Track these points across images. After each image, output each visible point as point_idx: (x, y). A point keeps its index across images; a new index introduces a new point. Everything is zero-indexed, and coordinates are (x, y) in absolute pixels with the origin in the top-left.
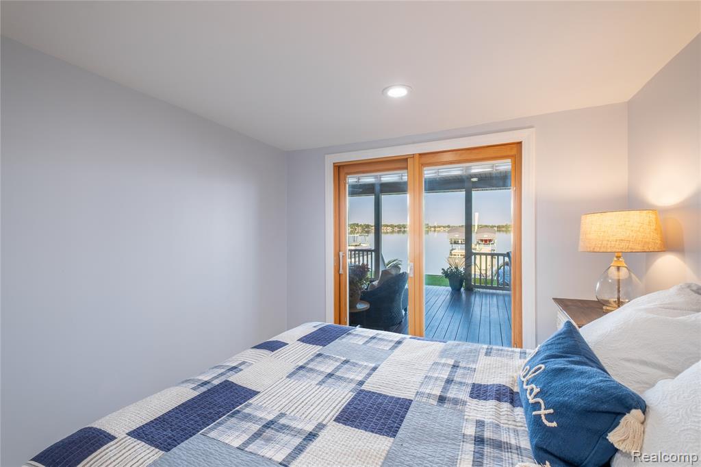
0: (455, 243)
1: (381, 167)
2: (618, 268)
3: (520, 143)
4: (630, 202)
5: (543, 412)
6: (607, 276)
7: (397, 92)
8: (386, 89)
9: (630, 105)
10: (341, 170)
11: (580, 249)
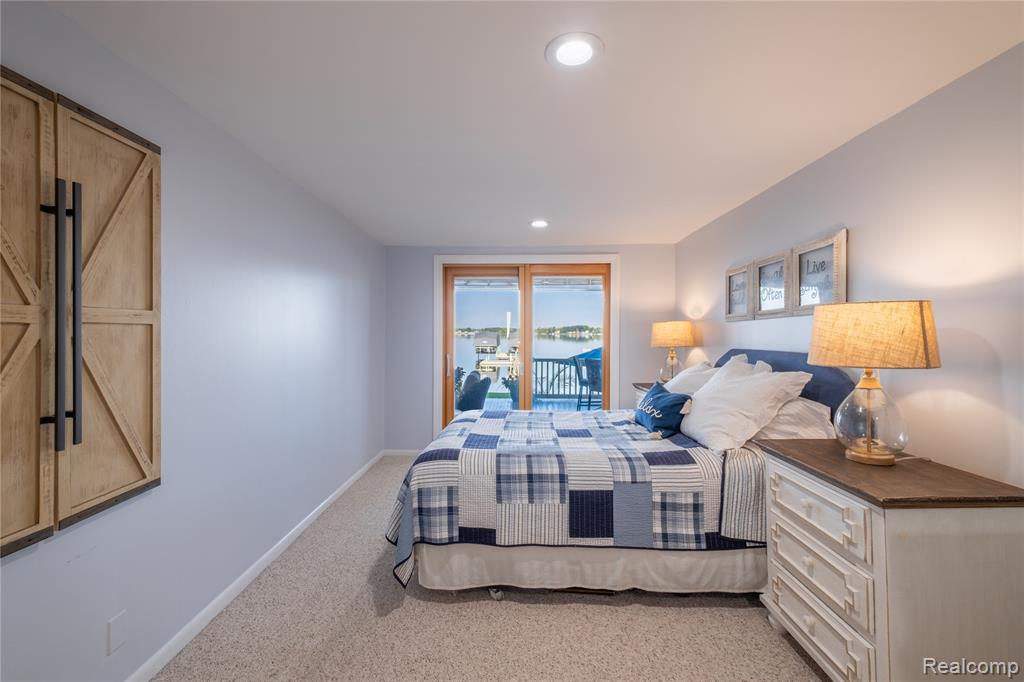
0: (484, 351)
1: (490, 272)
2: (672, 358)
3: (609, 264)
4: (676, 314)
5: (655, 413)
6: (666, 364)
7: (539, 224)
8: (531, 222)
9: (678, 247)
10: (448, 271)
11: (652, 346)
